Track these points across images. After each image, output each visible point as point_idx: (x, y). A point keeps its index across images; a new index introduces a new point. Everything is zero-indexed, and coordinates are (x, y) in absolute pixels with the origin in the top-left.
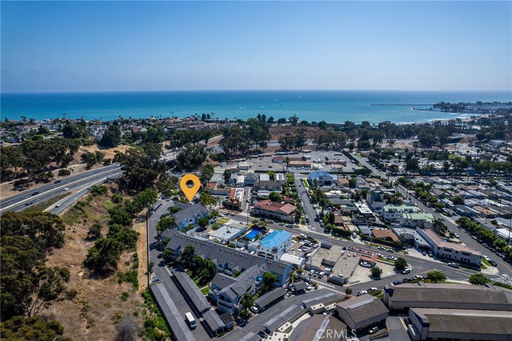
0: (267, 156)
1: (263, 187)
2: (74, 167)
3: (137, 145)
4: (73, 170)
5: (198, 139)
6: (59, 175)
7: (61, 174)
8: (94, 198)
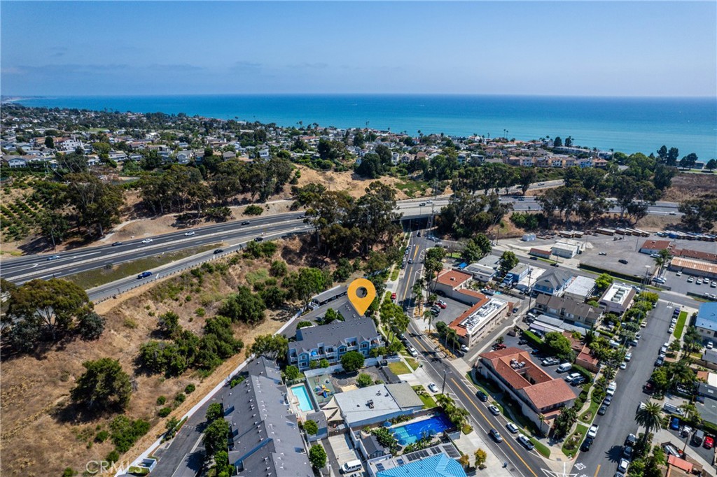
0: (638, 235)
1: (555, 311)
2: (273, 204)
3: (412, 179)
4: (269, 208)
5: (508, 181)
6: (244, 214)
7: (247, 212)
8: (242, 261)
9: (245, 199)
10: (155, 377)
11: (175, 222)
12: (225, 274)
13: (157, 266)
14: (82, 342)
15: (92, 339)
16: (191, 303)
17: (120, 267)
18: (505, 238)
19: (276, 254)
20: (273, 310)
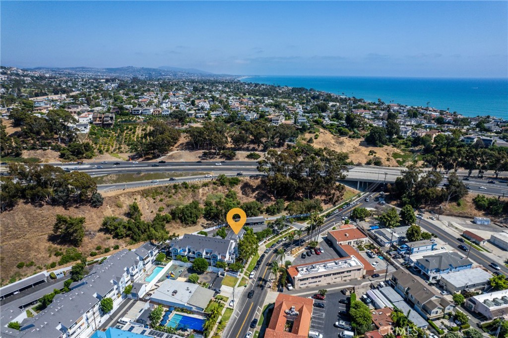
3: (412, 151)
6: (246, 157)
7: (248, 157)
8: (211, 186)
9: (254, 148)
10: (108, 235)
11: (201, 155)
12: (194, 191)
13: (164, 178)
14: (89, 207)
15: (95, 207)
16: (161, 203)
17: (145, 175)
18: (455, 216)
19: (237, 186)
20: (207, 220)
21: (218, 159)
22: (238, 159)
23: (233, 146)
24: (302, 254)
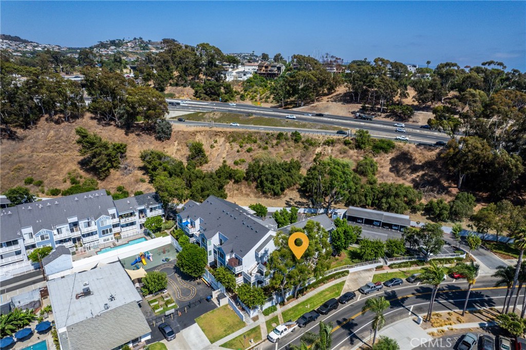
8: (339, 146)
11: (357, 110)
14: (154, 138)
15: (160, 139)
16: (248, 154)
19: (386, 155)
20: (301, 197)
21: (382, 118)
22: (417, 122)
23: (416, 103)
24: (463, 336)
